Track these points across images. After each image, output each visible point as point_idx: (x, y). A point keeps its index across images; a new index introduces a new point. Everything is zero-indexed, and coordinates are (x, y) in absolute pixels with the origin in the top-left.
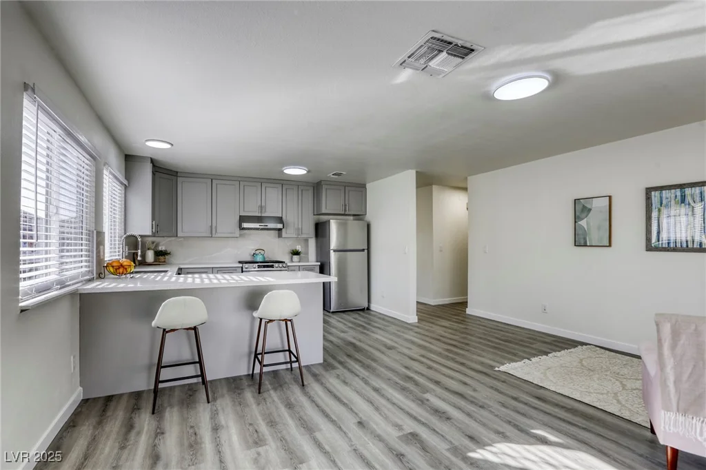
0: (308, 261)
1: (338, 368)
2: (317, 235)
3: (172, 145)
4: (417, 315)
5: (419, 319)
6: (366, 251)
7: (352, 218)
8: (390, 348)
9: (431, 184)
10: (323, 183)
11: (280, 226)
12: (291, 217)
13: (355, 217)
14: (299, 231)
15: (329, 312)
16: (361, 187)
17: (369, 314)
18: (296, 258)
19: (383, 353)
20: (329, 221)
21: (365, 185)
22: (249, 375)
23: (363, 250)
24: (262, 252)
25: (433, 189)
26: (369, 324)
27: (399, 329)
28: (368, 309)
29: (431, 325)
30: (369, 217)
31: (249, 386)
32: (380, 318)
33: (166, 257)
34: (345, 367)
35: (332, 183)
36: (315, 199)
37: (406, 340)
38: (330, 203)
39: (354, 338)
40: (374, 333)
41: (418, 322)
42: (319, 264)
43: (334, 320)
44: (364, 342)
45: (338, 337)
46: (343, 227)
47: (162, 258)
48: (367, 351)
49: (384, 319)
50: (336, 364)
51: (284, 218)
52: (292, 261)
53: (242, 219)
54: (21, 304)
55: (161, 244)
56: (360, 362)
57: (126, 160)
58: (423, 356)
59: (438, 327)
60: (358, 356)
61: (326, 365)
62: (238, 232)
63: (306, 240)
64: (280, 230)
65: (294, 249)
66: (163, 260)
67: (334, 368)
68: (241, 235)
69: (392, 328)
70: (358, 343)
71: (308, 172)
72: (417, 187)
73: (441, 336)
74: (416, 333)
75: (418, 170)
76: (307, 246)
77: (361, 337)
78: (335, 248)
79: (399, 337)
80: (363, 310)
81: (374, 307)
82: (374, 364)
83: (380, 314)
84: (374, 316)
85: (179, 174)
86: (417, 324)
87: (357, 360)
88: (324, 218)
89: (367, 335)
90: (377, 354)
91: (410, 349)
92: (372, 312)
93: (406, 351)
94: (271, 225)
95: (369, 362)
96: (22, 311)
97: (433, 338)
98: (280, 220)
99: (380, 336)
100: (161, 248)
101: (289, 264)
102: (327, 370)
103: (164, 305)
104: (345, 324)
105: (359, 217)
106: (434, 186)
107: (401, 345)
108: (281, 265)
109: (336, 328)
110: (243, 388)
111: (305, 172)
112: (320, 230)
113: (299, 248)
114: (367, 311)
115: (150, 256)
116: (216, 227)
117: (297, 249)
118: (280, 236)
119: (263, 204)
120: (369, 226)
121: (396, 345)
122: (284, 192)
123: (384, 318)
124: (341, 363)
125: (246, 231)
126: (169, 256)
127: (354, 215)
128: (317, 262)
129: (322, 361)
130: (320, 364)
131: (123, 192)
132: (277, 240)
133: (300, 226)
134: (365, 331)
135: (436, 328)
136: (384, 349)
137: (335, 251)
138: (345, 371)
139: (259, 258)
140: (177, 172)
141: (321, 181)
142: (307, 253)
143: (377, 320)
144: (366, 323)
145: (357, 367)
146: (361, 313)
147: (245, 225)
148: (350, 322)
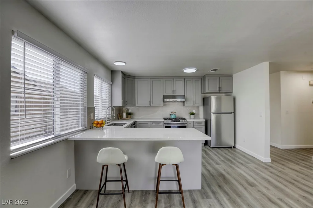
0: (199, 118)
1: (211, 198)
2: (204, 104)
3: (126, 63)
4: (271, 157)
5: (272, 160)
6: (233, 114)
7: (224, 94)
8: (251, 185)
9: (280, 71)
10: (206, 76)
11: (183, 100)
12: (189, 95)
13: (226, 94)
14: (194, 103)
15: (210, 147)
16: (230, 77)
17: (235, 151)
18: (192, 116)
19: (245, 189)
20: (210, 97)
21: (232, 75)
22: (155, 190)
23: (231, 113)
24: (175, 114)
25: (281, 74)
26: (235, 159)
27: (256, 166)
28: (234, 147)
29: (283, 167)
30: (235, 93)
31: (152, 201)
32: (242, 155)
33: (131, 115)
34: (216, 198)
35: (211, 76)
36: (202, 85)
37: (264, 178)
38: (210, 87)
39: (224, 170)
40: (238, 168)
41: (271, 163)
42: (205, 120)
43: (212, 153)
44: (231, 175)
45: (214, 168)
46: (219, 100)
47: (129, 116)
48: (232, 183)
49: (245, 157)
50: (210, 194)
51: (186, 95)
52: (190, 118)
53: (165, 97)
54: (11, 155)
55: (130, 109)
56: (228, 194)
57: (111, 73)
58: (281, 200)
59: (290, 171)
60: (226, 188)
61: (203, 193)
62: (162, 103)
63: (198, 107)
64: (184, 102)
65: (191, 112)
66: (130, 117)
67: (208, 197)
68: (164, 105)
69: (252, 165)
70: (227, 175)
71: (197, 70)
72: (270, 73)
73: (295, 180)
74: (271, 172)
75: (270, 61)
76: (199, 110)
77: (229, 170)
78: (214, 112)
79: (258, 174)
80: (230, 147)
81: (237, 146)
82: (238, 200)
83: (243, 152)
84: (238, 153)
85: (136, 78)
86: (271, 165)
87: (225, 192)
88: (208, 95)
89: (233, 169)
90: (240, 188)
91: (268, 189)
92: (236, 150)
93: (265, 191)
94: (179, 100)
95: (234, 196)
96: (12, 159)
97: (287, 181)
98: (184, 97)
99: (242, 171)
100: (130, 111)
101: (188, 120)
102: (203, 198)
103: (101, 151)
104: (219, 157)
105: (228, 93)
106: (281, 72)
107: (260, 183)
108: (183, 120)
109: (213, 160)
110: (148, 202)
111: (196, 71)
112: (205, 101)
113: (194, 111)
114: (234, 149)
115: (124, 115)
116: (152, 102)
117: (193, 112)
118: (184, 105)
119: (175, 89)
120: (234, 99)
121: (255, 182)
122: (185, 83)
123: (244, 155)
124: (214, 193)
125: (167, 103)
126: (132, 115)
127: (225, 93)
128: (204, 119)
129: (200, 188)
130: (199, 190)
131: (110, 87)
132: (182, 107)
133: (194, 100)
134: (232, 165)
135: (287, 171)
136: (246, 185)
137: (213, 113)
138: (216, 201)
139: (173, 117)
140: (135, 77)
141: (205, 75)
142: (199, 114)
143: (240, 156)
144: (232, 158)
145: (225, 199)
146: (229, 149)
147: (165, 100)
148: (222, 156)
